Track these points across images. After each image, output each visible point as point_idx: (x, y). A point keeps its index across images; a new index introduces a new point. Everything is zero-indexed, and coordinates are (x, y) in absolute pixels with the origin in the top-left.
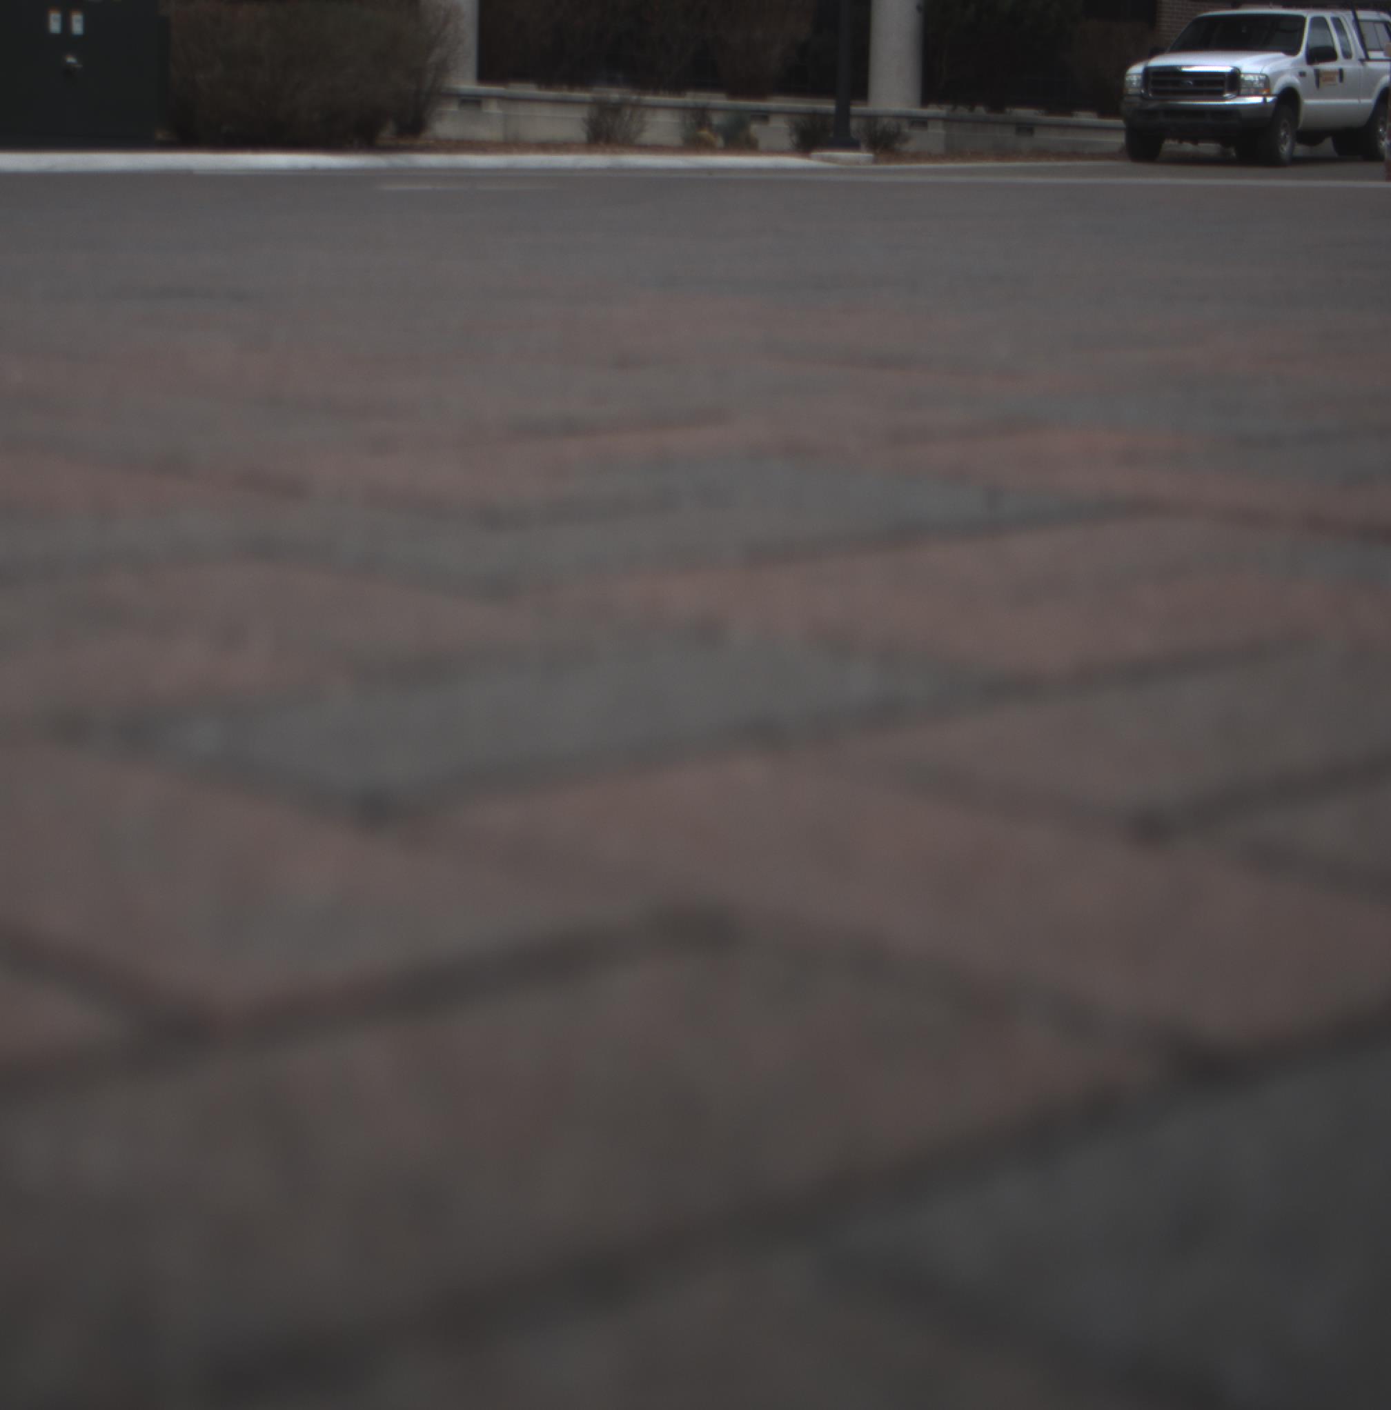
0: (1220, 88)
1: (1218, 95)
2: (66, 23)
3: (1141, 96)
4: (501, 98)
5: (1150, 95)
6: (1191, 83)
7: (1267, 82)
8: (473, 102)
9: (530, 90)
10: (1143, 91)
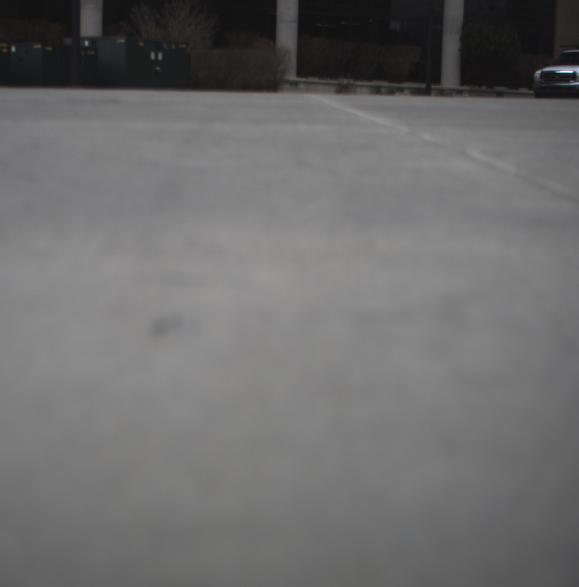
0: (569, 79)
1: (568, 81)
2: (156, 56)
3: (540, 82)
4: (305, 83)
5: (543, 81)
6: (558, 77)
8: (294, 84)
9: (316, 80)
10: (540, 80)
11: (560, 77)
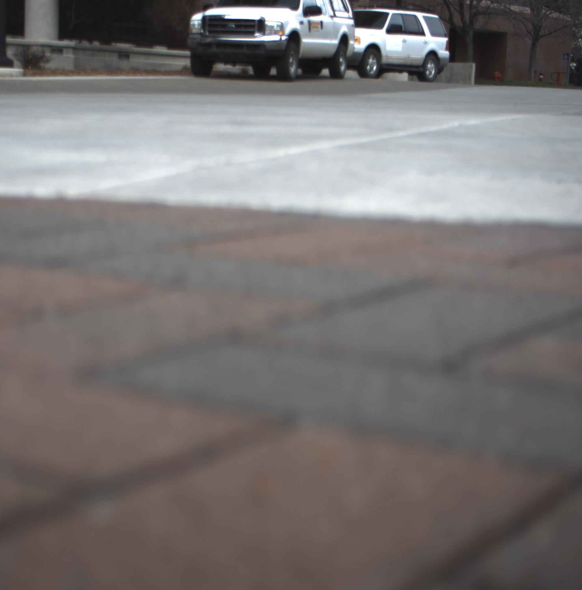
0: (251, 30)
1: (252, 34)
3: (201, 34)
5: (207, 34)
6: (234, 26)
7: (282, 27)
10: (202, 31)
11: (237, 26)
